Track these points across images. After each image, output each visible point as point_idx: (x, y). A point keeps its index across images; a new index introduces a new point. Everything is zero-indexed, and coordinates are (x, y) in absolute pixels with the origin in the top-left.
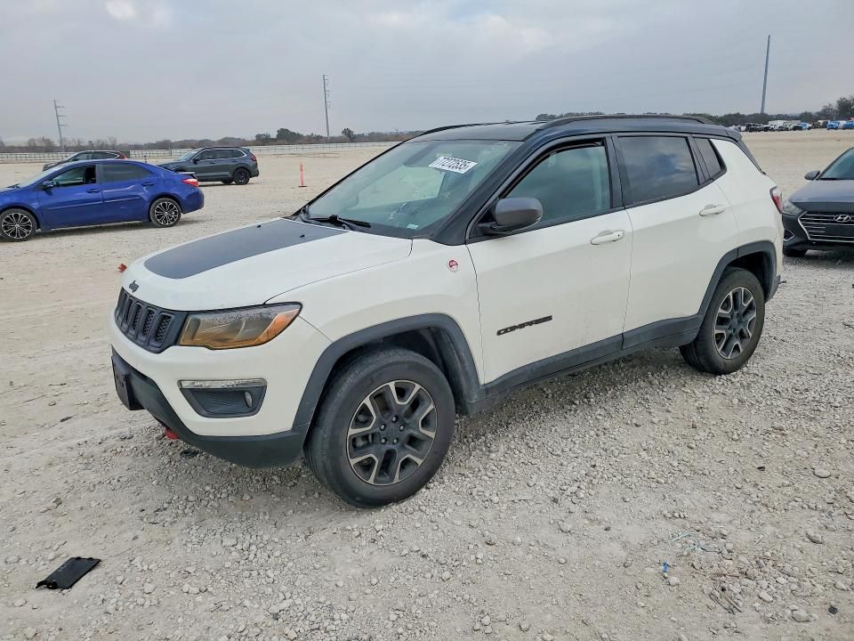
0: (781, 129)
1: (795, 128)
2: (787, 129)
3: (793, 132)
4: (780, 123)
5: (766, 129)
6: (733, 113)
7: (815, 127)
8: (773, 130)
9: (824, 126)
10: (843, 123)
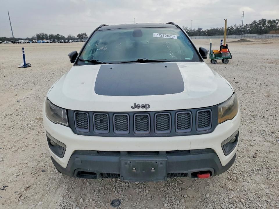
0: (23, 43)
1: (28, 43)
2: (25, 43)
3: (27, 44)
4: (22, 41)
5: (19, 43)
6: (3, 37)
7: (33, 42)
8: (21, 43)
9: (36, 42)
10: (41, 41)
